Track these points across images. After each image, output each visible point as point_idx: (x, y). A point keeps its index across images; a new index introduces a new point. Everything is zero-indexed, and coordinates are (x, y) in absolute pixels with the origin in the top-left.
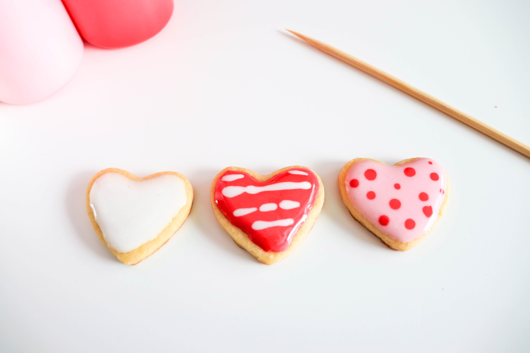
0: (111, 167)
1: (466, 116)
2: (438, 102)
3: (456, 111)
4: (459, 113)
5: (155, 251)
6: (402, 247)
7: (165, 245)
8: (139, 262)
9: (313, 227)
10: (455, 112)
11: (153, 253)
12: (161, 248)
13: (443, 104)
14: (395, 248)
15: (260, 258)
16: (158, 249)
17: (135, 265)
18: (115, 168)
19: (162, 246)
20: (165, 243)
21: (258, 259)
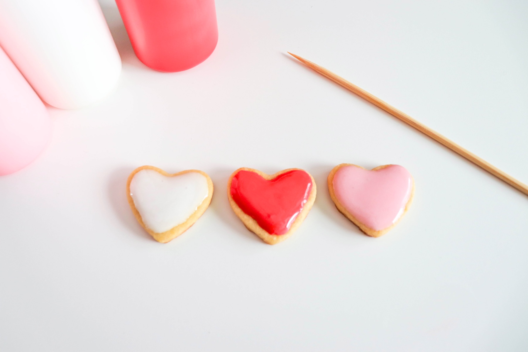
2: (410, 119)
8: (170, 241)
9: (306, 216)
10: (423, 128)
13: (413, 121)
15: (266, 239)
16: (185, 231)
17: (167, 244)
20: (191, 226)
21: (264, 240)
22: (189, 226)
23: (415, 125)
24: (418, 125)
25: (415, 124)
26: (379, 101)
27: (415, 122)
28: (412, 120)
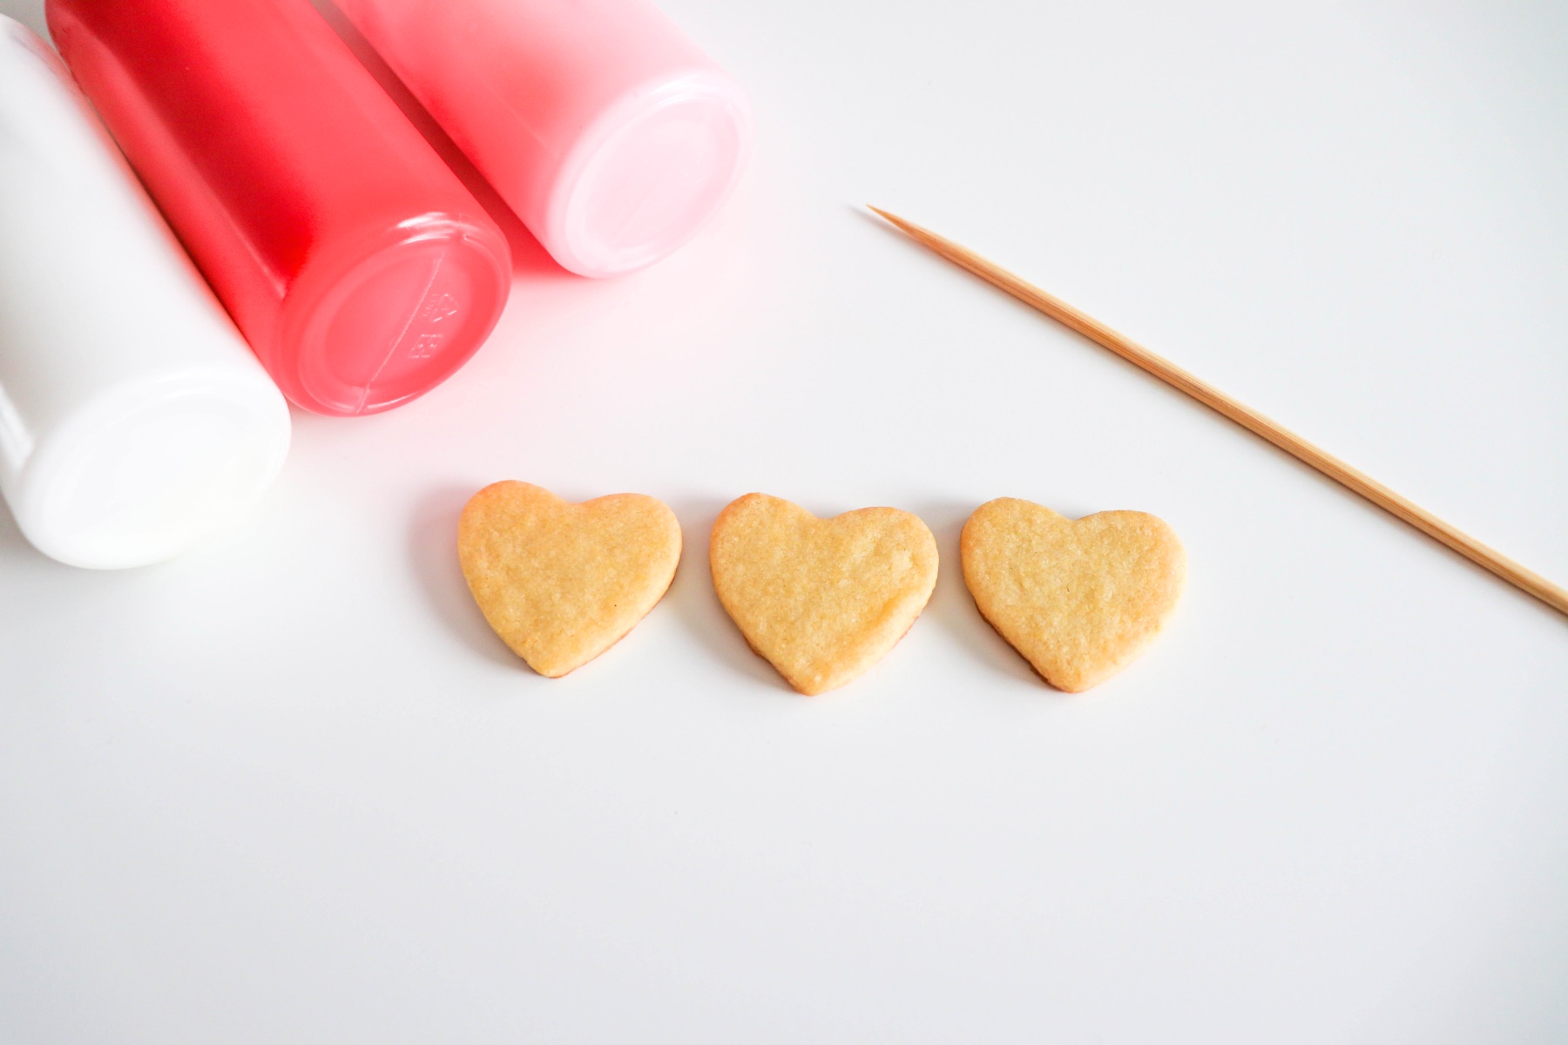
0: (512, 479)
1: (1242, 410)
2: (1185, 378)
3: (1223, 399)
4: (1229, 402)
5: (601, 653)
6: (1070, 682)
7: (622, 641)
8: (567, 674)
9: (906, 633)
10: (1222, 401)
11: (597, 657)
12: (614, 648)
13: (1196, 383)
14: (1056, 684)
15: (795, 678)
16: (608, 648)
17: (559, 679)
18: (520, 482)
19: (615, 643)
20: (623, 637)
21: (791, 681)
22: (618, 633)
23: (1199, 393)
24: (1207, 393)
25: (1198, 390)
26: (1106, 331)
27: (1199, 386)
28: (1191, 381)
